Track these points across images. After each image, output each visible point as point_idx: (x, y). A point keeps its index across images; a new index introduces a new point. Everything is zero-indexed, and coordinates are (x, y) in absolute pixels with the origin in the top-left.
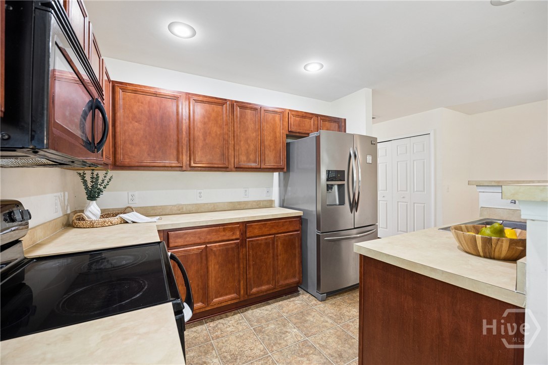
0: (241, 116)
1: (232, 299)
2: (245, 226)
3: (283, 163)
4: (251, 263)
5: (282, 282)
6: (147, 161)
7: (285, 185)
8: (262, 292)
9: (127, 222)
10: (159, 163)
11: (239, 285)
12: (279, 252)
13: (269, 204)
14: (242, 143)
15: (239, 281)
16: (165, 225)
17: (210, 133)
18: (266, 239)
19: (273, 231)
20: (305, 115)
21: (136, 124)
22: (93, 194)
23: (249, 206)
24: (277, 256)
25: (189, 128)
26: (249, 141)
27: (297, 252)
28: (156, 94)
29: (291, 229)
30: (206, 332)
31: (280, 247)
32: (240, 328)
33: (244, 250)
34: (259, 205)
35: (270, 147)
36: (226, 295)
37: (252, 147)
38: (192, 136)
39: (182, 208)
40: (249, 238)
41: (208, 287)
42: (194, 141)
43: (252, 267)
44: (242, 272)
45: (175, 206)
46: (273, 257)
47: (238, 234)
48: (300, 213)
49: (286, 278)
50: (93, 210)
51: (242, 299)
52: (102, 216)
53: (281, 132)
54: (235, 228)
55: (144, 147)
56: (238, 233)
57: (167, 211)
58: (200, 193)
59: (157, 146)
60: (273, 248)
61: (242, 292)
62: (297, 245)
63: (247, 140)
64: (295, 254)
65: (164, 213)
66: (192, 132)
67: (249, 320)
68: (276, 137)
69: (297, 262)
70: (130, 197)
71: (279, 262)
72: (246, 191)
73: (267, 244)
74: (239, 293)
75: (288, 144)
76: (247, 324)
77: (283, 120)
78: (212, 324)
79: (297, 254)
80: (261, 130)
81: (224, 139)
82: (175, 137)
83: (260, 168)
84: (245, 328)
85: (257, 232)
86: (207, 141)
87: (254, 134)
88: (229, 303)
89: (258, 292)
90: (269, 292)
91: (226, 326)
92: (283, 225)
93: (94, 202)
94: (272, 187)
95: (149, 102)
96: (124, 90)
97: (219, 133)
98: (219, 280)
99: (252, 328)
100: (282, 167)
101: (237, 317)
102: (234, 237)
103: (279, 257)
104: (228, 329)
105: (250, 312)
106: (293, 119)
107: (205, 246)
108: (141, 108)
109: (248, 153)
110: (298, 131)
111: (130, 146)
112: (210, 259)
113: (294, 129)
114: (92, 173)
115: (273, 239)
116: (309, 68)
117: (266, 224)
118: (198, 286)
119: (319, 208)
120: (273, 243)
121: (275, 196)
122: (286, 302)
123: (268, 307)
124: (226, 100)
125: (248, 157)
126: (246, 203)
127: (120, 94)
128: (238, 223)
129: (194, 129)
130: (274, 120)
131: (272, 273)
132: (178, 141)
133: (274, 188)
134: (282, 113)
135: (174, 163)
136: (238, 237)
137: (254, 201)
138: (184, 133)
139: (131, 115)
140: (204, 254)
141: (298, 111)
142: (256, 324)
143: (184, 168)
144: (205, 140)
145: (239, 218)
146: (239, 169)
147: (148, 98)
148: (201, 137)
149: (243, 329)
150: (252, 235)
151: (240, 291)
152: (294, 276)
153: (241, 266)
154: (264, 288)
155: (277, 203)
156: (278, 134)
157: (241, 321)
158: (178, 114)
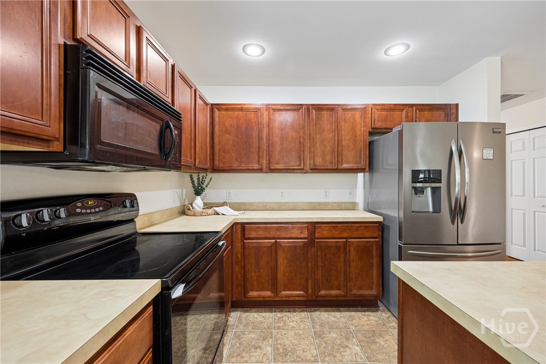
0: (317, 118)
1: (299, 296)
2: (313, 226)
3: (364, 163)
4: (320, 264)
5: (355, 292)
6: (235, 165)
7: (370, 186)
8: (331, 296)
9: (219, 214)
10: (244, 166)
11: (307, 283)
12: (352, 258)
13: (353, 207)
14: (318, 145)
15: (307, 280)
16: (241, 218)
17: (286, 137)
18: (337, 242)
19: (345, 235)
21: (228, 135)
22: (198, 192)
23: (329, 207)
24: (350, 262)
25: (269, 135)
26: (325, 143)
27: (375, 261)
28: (241, 109)
29: (367, 235)
30: (271, 320)
31: (353, 253)
32: (302, 326)
33: (313, 249)
34: (340, 207)
35: (348, 146)
36: (294, 290)
37: (328, 148)
38: (271, 143)
39: (267, 206)
40: (318, 238)
41: (277, 279)
42: (272, 146)
43: (320, 268)
44: (310, 272)
45: (261, 203)
46: (345, 262)
47: (305, 234)
48: (379, 218)
49: (360, 288)
50: (199, 202)
51: (310, 298)
52: (204, 208)
53: (362, 130)
54: (304, 227)
55: (233, 154)
56: (306, 233)
57: (255, 207)
58: (282, 193)
59: (243, 153)
60: (345, 253)
61: (310, 291)
62: (374, 253)
63: (323, 141)
64: (372, 264)
65: (252, 208)
66: (271, 138)
67: (313, 321)
68: (356, 136)
69: (375, 273)
70: (228, 194)
71: (352, 269)
72: (326, 192)
73: (338, 248)
74: (306, 292)
75: (371, 144)
76: (310, 324)
77: (365, 117)
78: (279, 315)
79: (375, 264)
80: (338, 129)
81: (300, 143)
82: (257, 144)
83: (337, 169)
84: (306, 327)
85: (326, 233)
86: (284, 145)
87: (331, 135)
88: (297, 299)
89: (327, 296)
90: (339, 298)
91: (290, 320)
92: (357, 230)
93: (199, 197)
94: (356, 188)
95: (237, 117)
96: (219, 110)
97: (294, 137)
98: (287, 274)
99: (313, 330)
100: (363, 167)
101: (303, 314)
102: (302, 236)
103: (352, 264)
104: (291, 324)
105: (317, 313)
106: (377, 114)
107: (274, 241)
108: (231, 122)
109: (324, 154)
110: (384, 126)
111: (223, 154)
112: (279, 253)
113: (378, 125)
114: (198, 175)
115: (345, 244)
116: (391, 52)
117: (336, 226)
118: (268, 276)
119: (402, 215)
120: (345, 247)
121: (359, 197)
122: (359, 314)
123: (338, 314)
124: (302, 105)
125: (324, 158)
126: (326, 204)
127: (217, 112)
128: (307, 223)
129: (273, 135)
130: (354, 118)
131: (343, 279)
132: (259, 147)
133: (358, 190)
134: (364, 109)
135: (256, 166)
136: (306, 236)
137: (335, 203)
138: (265, 140)
139: (224, 129)
140: (274, 248)
141: (384, 104)
142: (318, 327)
143: (264, 170)
144: (282, 144)
145: (308, 218)
146: (315, 170)
147: (236, 113)
148: (279, 143)
149: (304, 328)
150: (321, 236)
151: (307, 290)
152: (371, 289)
153: (310, 265)
154: (334, 292)
155: (361, 205)
156: (358, 133)
157: (305, 320)
158: (259, 123)
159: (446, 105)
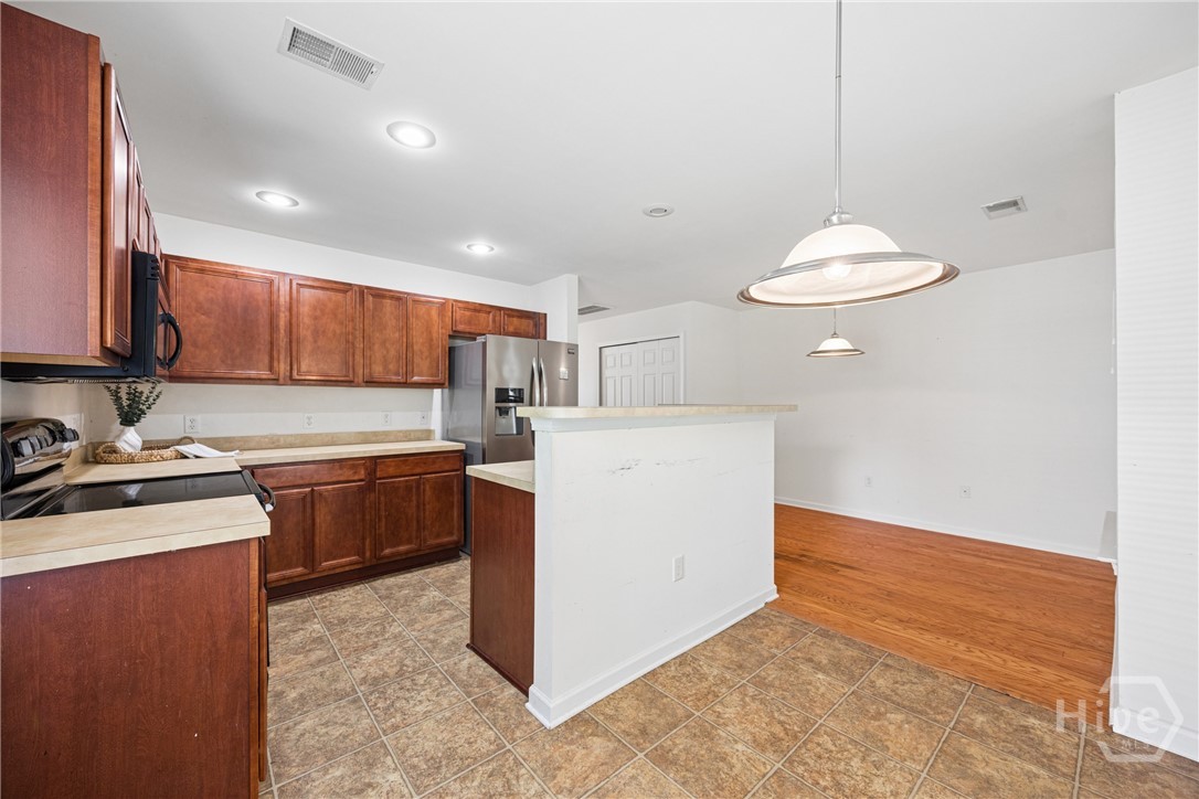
0: (375, 309)
1: (351, 564)
2: (375, 460)
3: (442, 376)
4: (383, 513)
5: (432, 542)
6: (221, 371)
7: (450, 406)
8: (399, 554)
9: (186, 457)
10: (239, 373)
11: (364, 544)
12: (427, 498)
13: (427, 435)
14: (376, 347)
15: (364, 539)
16: (248, 460)
17: (324, 332)
18: (407, 481)
19: (418, 470)
20: (478, 308)
21: (203, 317)
22: (130, 417)
23: (392, 438)
24: (424, 505)
25: (291, 324)
26: (387, 345)
27: (455, 499)
28: (235, 275)
29: (447, 468)
30: (307, 605)
31: (428, 493)
33: (372, 495)
34: (407, 436)
35: (422, 353)
36: (343, 557)
37: (393, 352)
38: (294, 337)
39: (278, 441)
40: (380, 479)
41: (314, 545)
42: (298, 342)
43: (383, 519)
44: (368, 527)
45: (266, 437)
46: (418, 507)
47: (362, 474)
48: (462, 446)
49: (438, 536)
50: (130, 439)
51: (368, 564)
52: (143, 449)
53: (440, 333)
54: (359, 465)
55: (216, 351)
56: (363, 472)
57: (252, 445)
58: (309, 418)
59: (238, 350)
60: (418, 494)
61: (368, 554)
62: (455, 489)
63: (384, 343)
64: (453, 503)
65: (246, 447)
66: (294, 330)
67: (374, 589)
68: (432, 340)
69: (455, 514)
70: (188, 423)
71: (427, 513)
72: (387, 416)
73: (408, 488)
74: (361, 553)
75: (452, 350)
76: (370, 592)
77: (443, 316)
78: (318, 597)
79: (455, 503)
80: (407, 328)
81: (347, 342)
82: (267, 337)
83: (406, 383)
84: (366, 596)
85: (391, 471)
86: (319, 344)
87: (397, 335)
88: (347, 569)
89: (393, 555)
90: (410, 555)
91: (338, 596)
92: (434, 463)
93: (132, 428)
94: (431, 410)
95: (224, 286)
96: (182, 268)
97: (338, 332)
98: (331, 537)
99: (376, 596)
100: (442, 381)
101: (357, 588)
102: (356, 478)
103: (427, 507)
104: (341, 599)
105: (379, 582)
106: (459, 314)
107: (308, 489)
108: (211, 295)
109: (385, 360)
110: (468, 330)
111: (192, 349)
112: (317, 506)
113: (461, 327)
114: (129, 387)
115: (418, 482)
116: (473, 248)
117: (405, 460)
118: (298, 543)
119: (485, 441)
120: (418, 488)
121: (436, 422)
122: (436, 568)
123: (409, 575)
124: (350, 285)
125: (385, 367)
126: (386, 433)
127: (173, 267)
128: (362, 459)
129: (298, 325)
130: (429, 314)
131: (415, 528)
132: (272, 343)
133: (433, 413)
134: (444, 305)
135: (265, 374)
136: (363, 477)
137: (401, 431)
138: (282, 331)
139: (194, 305)
140: (309, 499)
141: (468, 302)
142: (383, 591)
143: (281, 380)
144: (315, 342)
145: (365, 452)
146: (371, 383)
147: (223, 280)
148: (310, 338)
149: (362, 598)
150: (385, 475)
151: (364, 553)
152: (451, 534)
153: (368, 517)
154: (402, 548)
155: (438, 433)
156: (435, 335)
157: (362, 591)
158: (272, 304)
159: (535, 313)
